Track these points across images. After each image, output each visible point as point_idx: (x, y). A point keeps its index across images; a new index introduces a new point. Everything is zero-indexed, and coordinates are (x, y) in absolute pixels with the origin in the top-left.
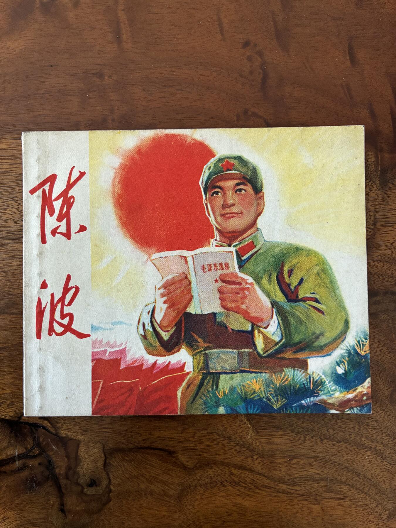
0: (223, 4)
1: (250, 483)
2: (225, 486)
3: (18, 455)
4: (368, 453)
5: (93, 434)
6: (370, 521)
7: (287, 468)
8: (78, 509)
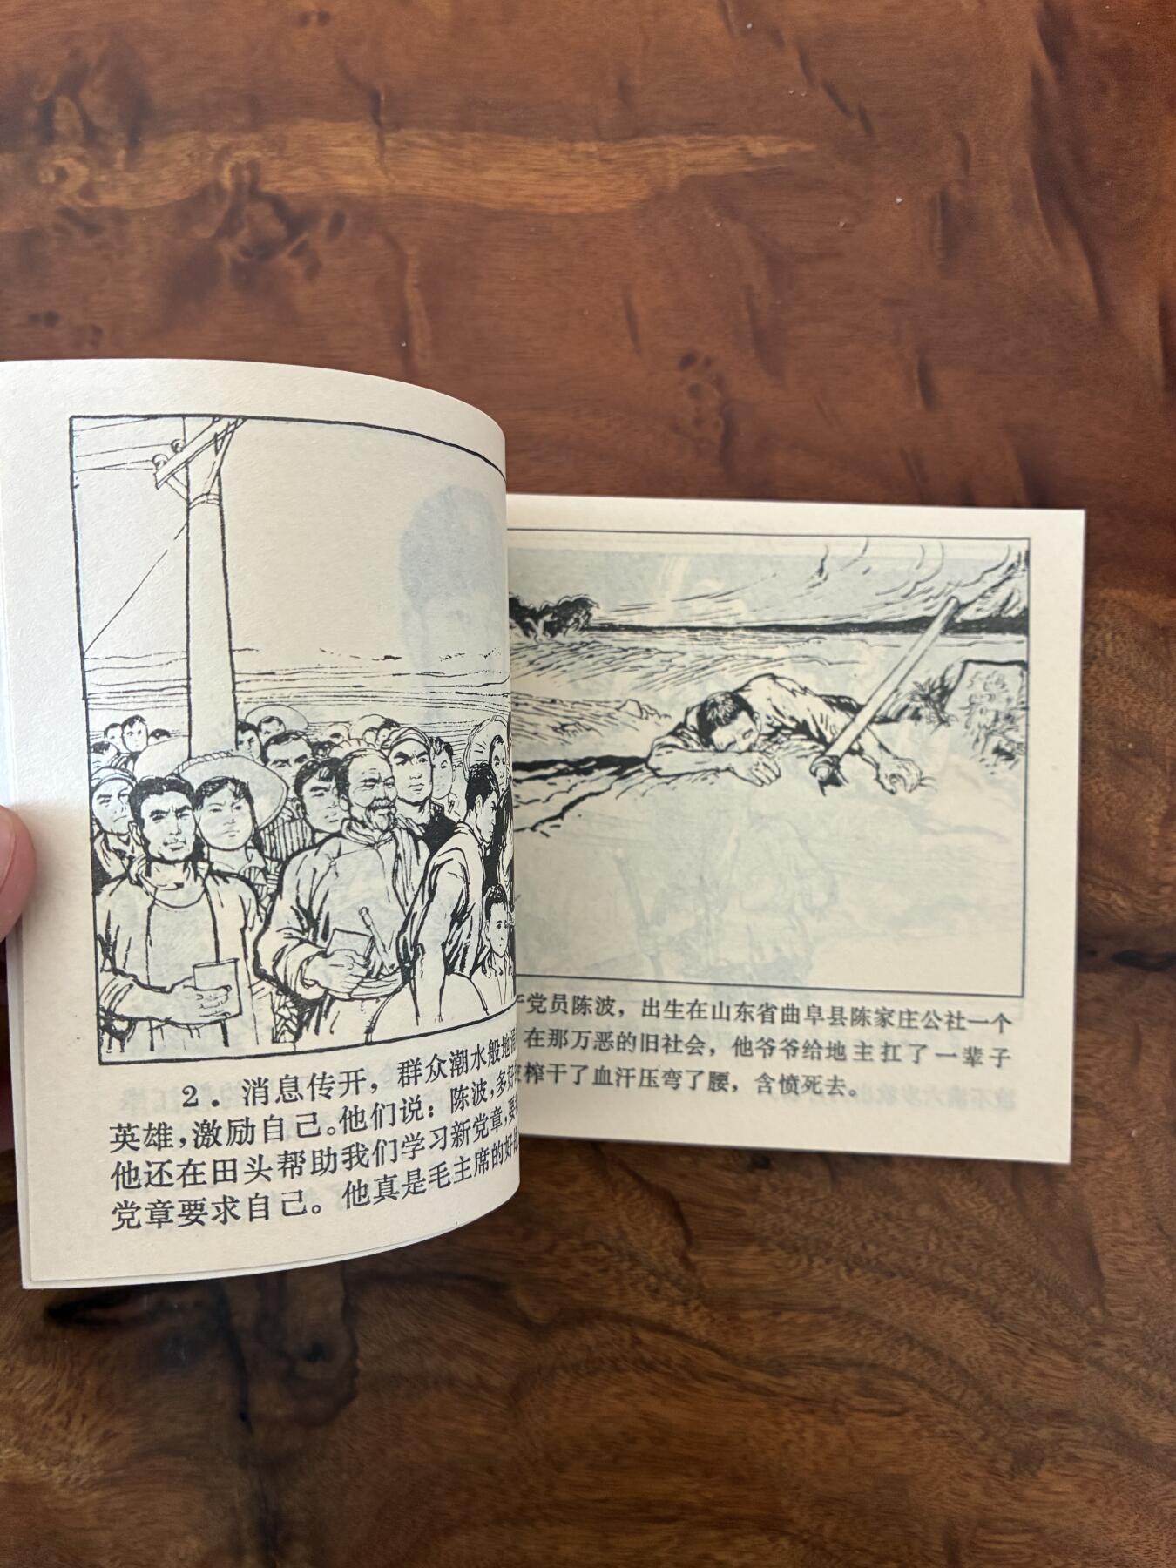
0: (636, 273)
1: (680, 1366)
2: (620, 1371)
6: (969, 1475)
7: (767, 1332)
8: (280, 1413)
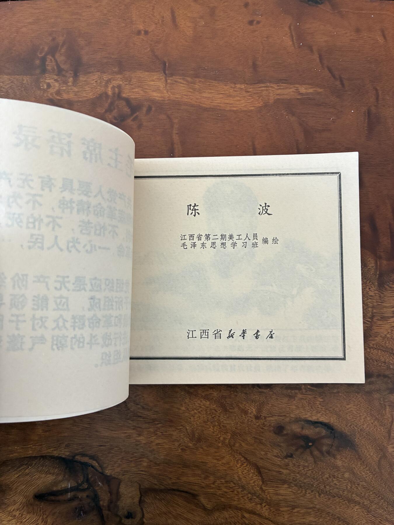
0: (257, 133)
3: (70, 487)
4: (357, 507)
5: (132, 475)
7: (289, 515)
